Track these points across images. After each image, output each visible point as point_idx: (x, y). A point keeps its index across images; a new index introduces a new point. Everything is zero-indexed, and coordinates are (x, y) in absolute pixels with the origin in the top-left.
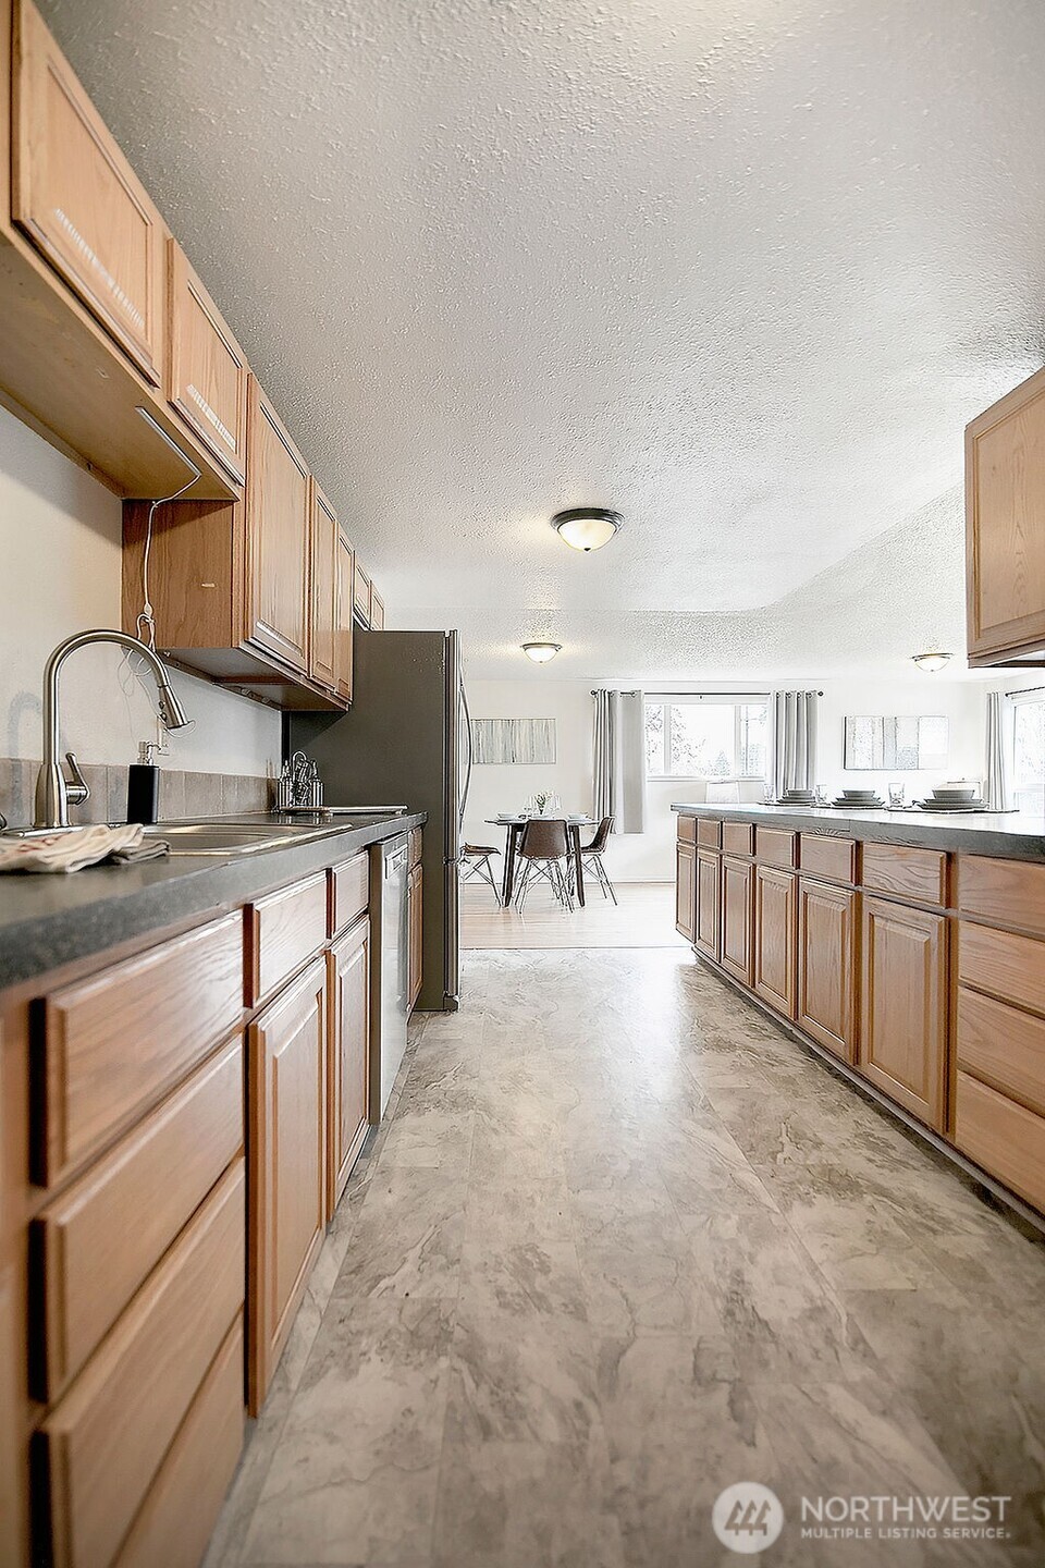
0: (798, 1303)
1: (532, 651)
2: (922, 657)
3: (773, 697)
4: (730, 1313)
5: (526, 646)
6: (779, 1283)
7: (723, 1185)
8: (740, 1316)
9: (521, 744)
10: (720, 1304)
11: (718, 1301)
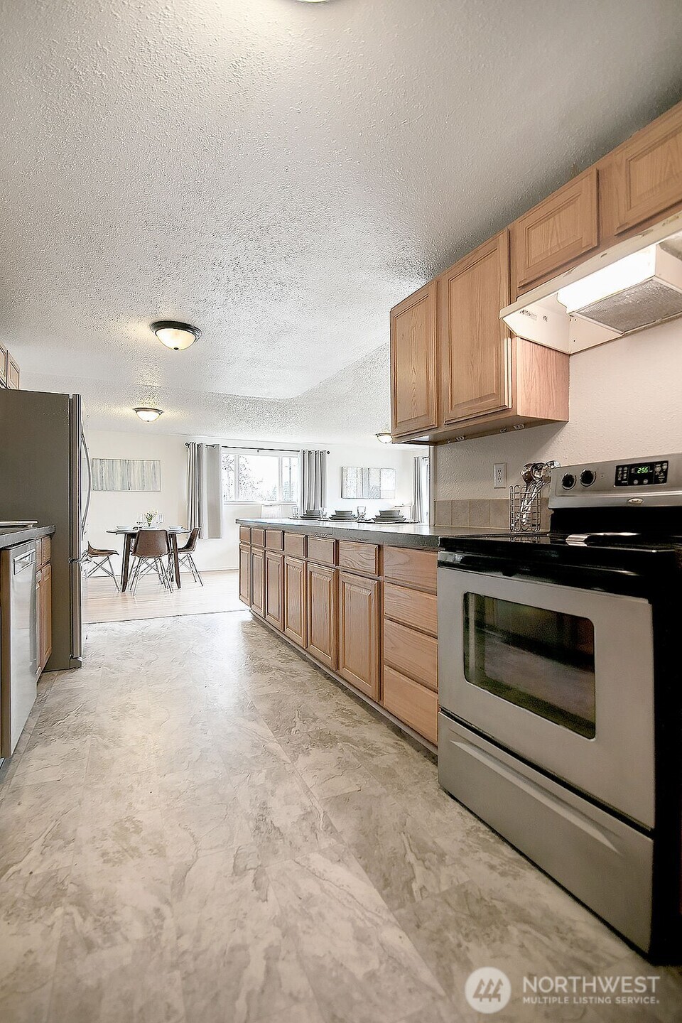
0: (297, 812)
1: (141, 413)
2: (381, 435)
3: (301, 452)
4: (258, 828)
5: (138, 410)
6: (287, 804)
7: (259, 753)
8: (263, 829)
9: (135, 479)
10: (252, 824)
11: (251, 822)
